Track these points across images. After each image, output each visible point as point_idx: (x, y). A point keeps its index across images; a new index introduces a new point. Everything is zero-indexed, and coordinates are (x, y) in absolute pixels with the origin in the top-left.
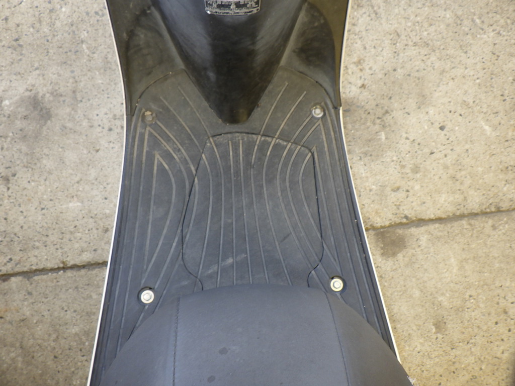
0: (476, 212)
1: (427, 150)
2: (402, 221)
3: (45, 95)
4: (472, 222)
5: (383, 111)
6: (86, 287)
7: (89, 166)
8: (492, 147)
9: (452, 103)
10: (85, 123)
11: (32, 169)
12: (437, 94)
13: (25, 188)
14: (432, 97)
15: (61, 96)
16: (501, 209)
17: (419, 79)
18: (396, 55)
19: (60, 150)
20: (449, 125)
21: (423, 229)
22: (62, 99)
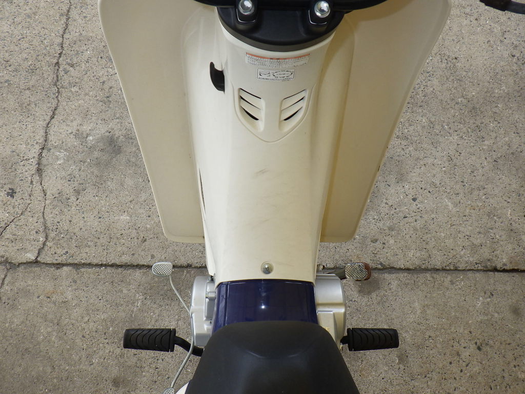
0: (438, 268)
1: (401, 215)
2: (378, 267)
3: (119, 137)
4: (435, 276)
6: (119, 283)
8: (453, 219)
9: (423, 183)
11: (99, 187)
12: (412, 174)
13: (90, 201)
14: (408, 176)
16: (459, 269)
17: (399, 162)
19: (122, 176)
20: (420, 198)
21: (393, 276)
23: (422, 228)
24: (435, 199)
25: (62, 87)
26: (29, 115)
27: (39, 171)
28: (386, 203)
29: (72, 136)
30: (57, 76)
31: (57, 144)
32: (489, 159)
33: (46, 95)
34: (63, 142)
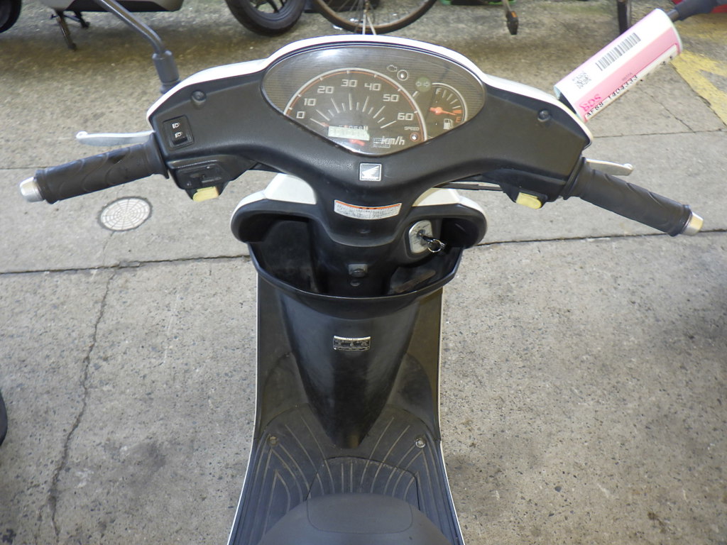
1: (545, 512)
3: (163, 443)
5: (496, 470)
7: (192, 514)
8: (614, 511)
9: (564, 465)
10: (196, 471)
11: (133, 515)
12: (547, 455)
13: (121, 536)
14: (543, 458)
15: (179, 444)
17: (527, 440)
18: (502, 418)
19: (166, 496)
20: (565, 487)
22: (179, 447)
23: (577, 528)
24: (585, 486)
25: (91, 387)
26: (45, 426)
27: (53, 500)
28: (523, 498)
29: (99, 448)
30: (86, 374)
31: (79, 460)
32: (639, 426)
33: (69, 398)
34: (87, 458)
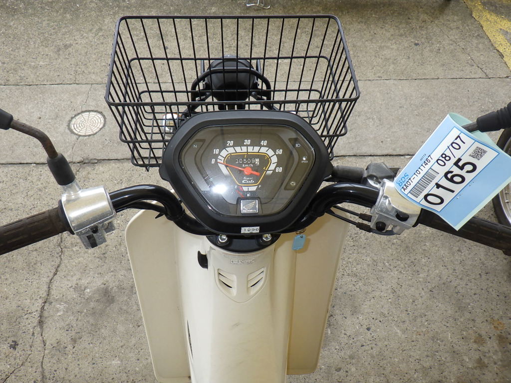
23: (378, 355)
24: (386, 328)
25: (65, 247)
26: (35, 273)
27: (41, 323)
28: (345, 334)
29: (72, 289)
31: (58, 297)
32: (425, 289)
33: (51, 255)
34: (63, 296)
